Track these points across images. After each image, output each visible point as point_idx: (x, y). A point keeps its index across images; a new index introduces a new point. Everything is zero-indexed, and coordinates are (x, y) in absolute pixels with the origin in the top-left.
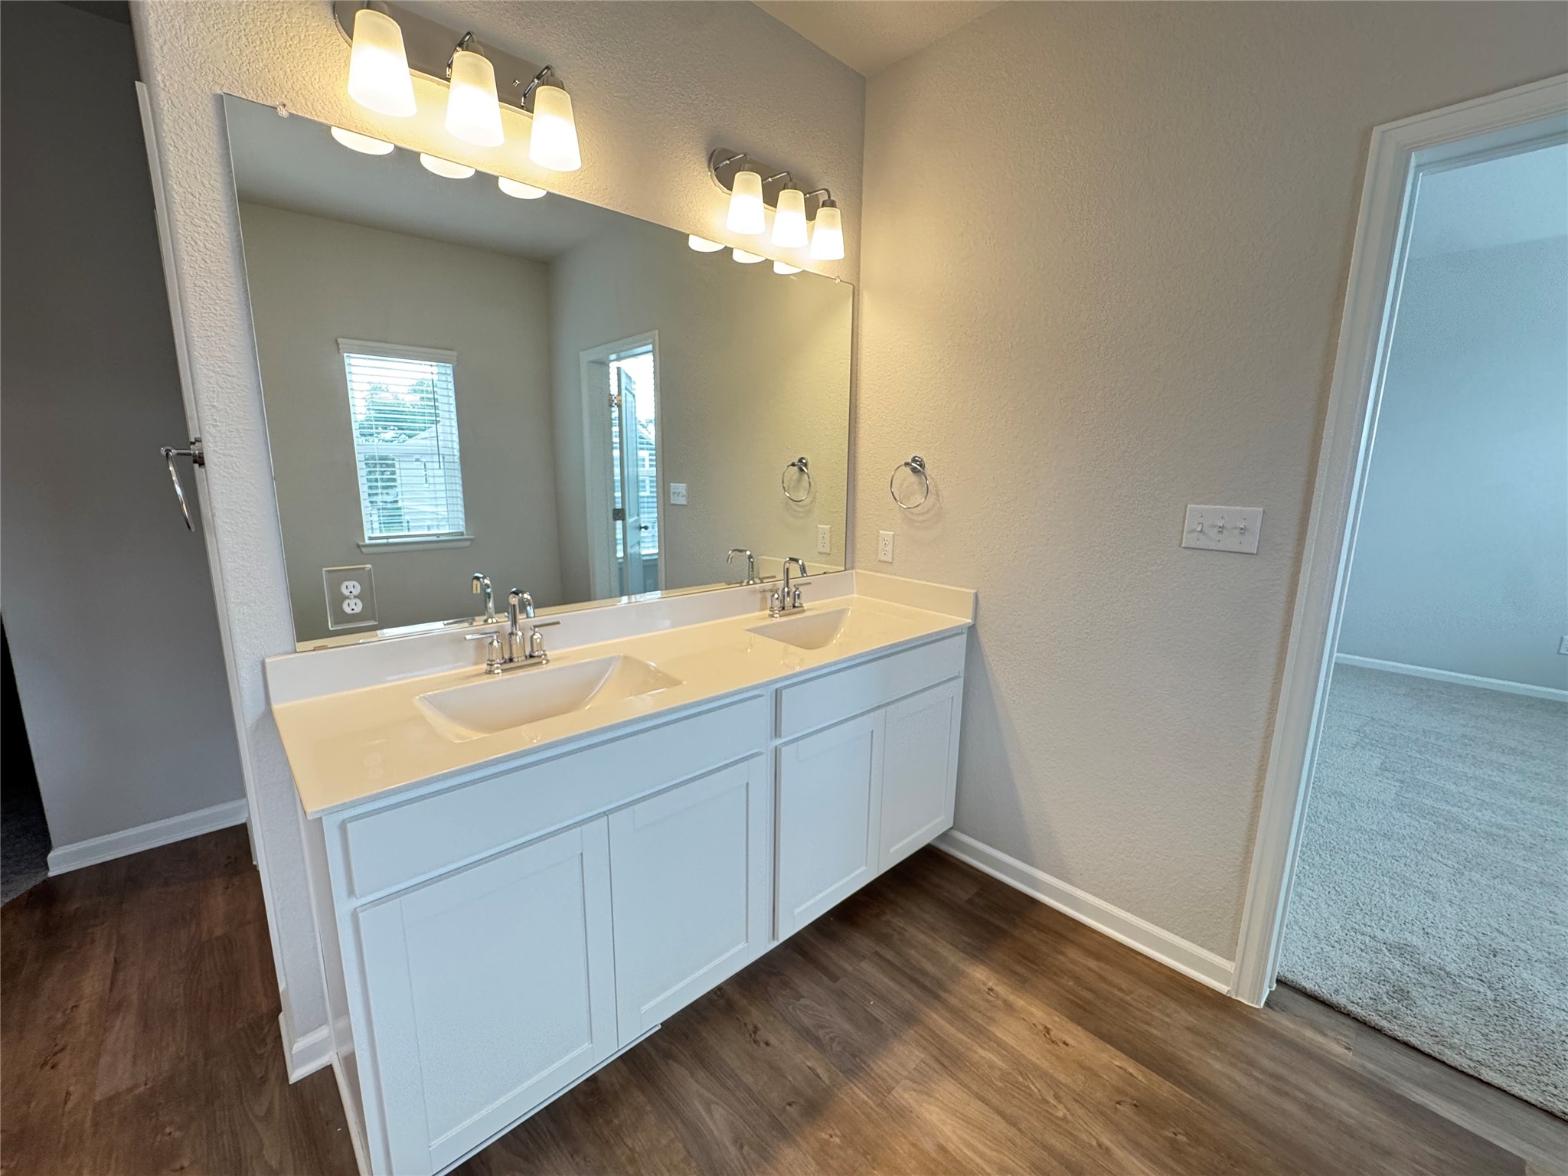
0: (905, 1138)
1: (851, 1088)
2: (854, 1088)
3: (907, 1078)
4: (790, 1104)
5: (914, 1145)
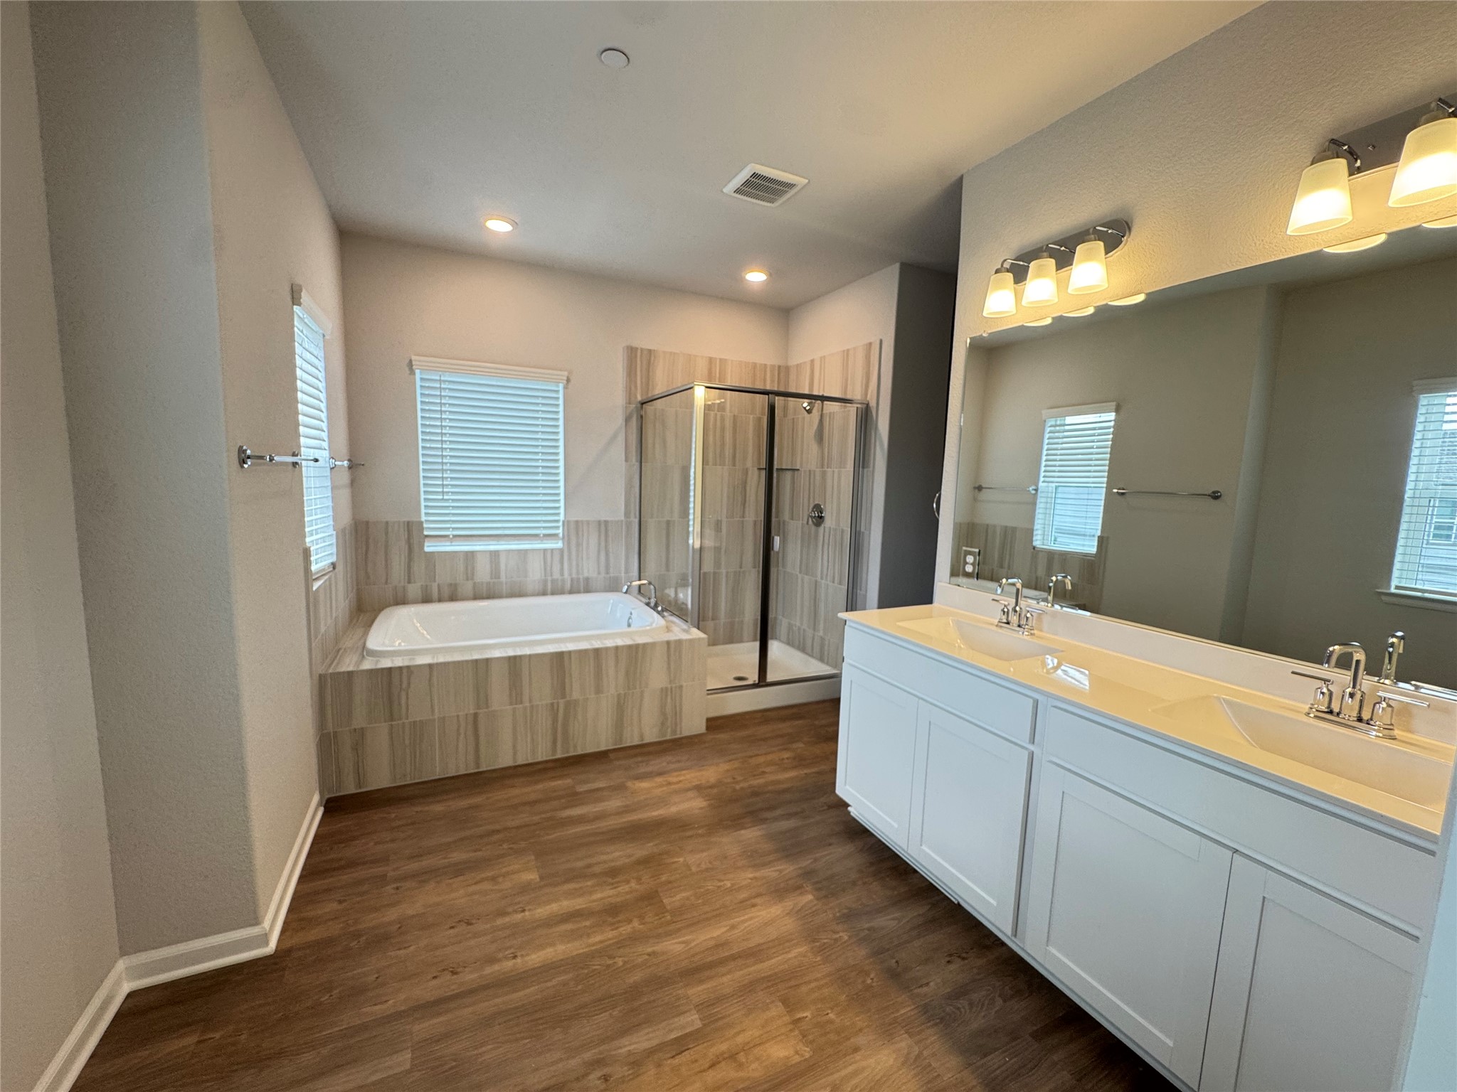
0: (867, 1026)
1: (909, 1006)
2: (909, 1009)
3: (920, 1053)
4: (897, 962)
5: (861, 1030)
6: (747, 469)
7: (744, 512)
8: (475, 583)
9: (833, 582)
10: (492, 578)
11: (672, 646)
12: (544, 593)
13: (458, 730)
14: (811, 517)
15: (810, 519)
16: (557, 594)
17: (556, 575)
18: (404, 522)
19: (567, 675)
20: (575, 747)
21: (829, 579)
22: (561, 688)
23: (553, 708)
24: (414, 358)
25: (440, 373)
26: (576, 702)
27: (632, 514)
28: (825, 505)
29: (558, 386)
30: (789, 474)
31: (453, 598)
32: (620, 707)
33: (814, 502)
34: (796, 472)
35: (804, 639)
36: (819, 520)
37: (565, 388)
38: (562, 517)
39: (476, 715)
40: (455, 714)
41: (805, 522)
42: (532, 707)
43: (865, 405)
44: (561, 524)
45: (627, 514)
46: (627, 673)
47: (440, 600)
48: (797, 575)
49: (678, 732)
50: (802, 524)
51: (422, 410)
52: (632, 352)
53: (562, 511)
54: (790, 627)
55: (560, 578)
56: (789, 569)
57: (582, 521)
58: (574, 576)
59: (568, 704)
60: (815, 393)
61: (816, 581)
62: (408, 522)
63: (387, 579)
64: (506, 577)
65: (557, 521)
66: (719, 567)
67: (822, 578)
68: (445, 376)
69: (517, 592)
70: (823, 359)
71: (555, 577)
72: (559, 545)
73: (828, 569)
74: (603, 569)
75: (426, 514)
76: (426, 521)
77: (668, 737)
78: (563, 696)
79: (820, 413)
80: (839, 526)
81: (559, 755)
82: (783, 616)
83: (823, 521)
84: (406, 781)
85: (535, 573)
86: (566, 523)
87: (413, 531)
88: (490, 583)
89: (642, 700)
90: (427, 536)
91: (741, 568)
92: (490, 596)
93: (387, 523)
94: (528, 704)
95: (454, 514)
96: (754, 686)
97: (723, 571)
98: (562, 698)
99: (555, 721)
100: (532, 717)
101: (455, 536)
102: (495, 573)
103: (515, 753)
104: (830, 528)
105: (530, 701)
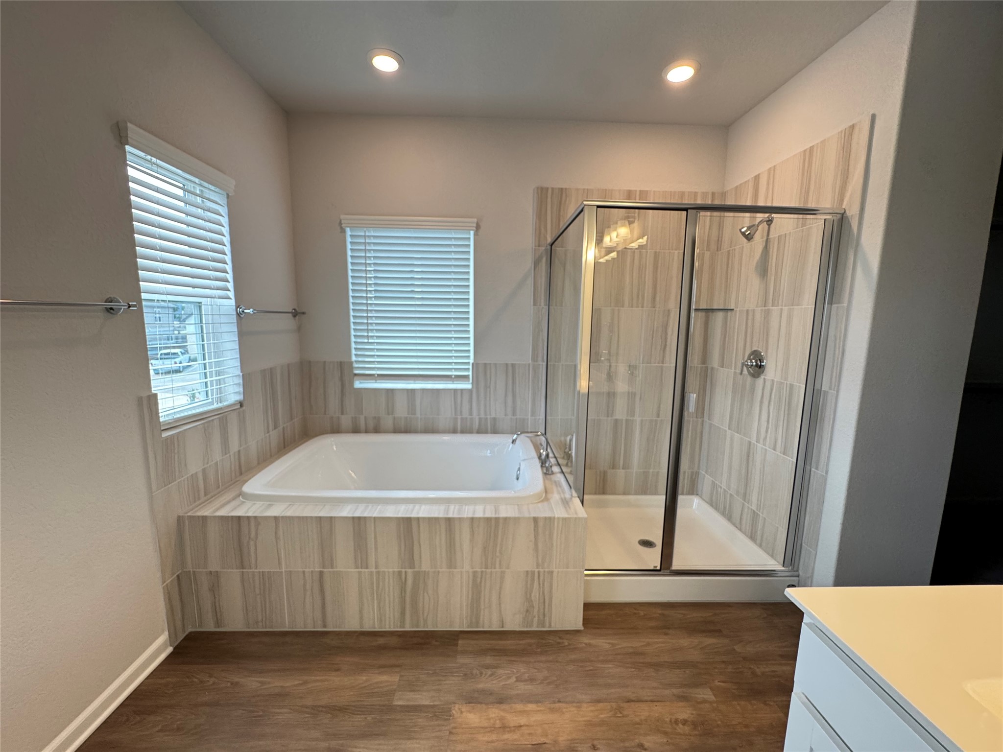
6: (669, 311)
7: (664, 357)
8: (394, 418)
9: (774, 449)
10: (408, 414)
11: (541, 524)
12: (454, 431)
13: (305, 585)
14: (745, 365)
15: (745, 369)
16: (466, 433)
17: (466, 414)
18: (337, 362)
19: (416, 543)
20: (425, 621)
21: (767, 443)
22: (409, 557)
23: (400, 576)
24: (342, 217)
25: (365, 229)
26: (426, 573)
27: (540, 359)
28: (766, 352)
29: (470, 233)
30: (720, 315)
31: (377, 430)
32: (476, 586)
33: (752, 347)
34: (729, 313)
35: (730, 505)
36: (758, 368)
37: (476, 235)
38: (471, 361)
39: (321, 573)
40: (301, 570)
41: (738, 371)
42: (378, 573)
43: (839, 216)
44: (470, 367)
45: (535, 358)
46: (485, 548)
47: (367, 432)
48: (726, 431)
49: (547, 624)
50: (735, 373)
51: (352, 263)
52: (542, 193)
53: (472, 354)
54: (714, 485)
55: (469, 417)
56: (716, 421)
57: (490, 364)
58: (482, 416)
59: (417, 575)
60: (761, 203)
61: (750, 443)
62: (341, 362)
63: (325, 411)
64: (421, 415)
65: (468, 363)
66: (633, 415)
67: (758, 441)
68: (369, 231)
69: (430, 429)
70: (772, 171)
71: (464, 416)
72: (469, 386)
73: (767, 432)
74: (509, 410)
75: (356, 355)
76: (356, 361)
77: (534, 628)
78: (412, 566)
79: (765, 239)
80: (786, 379)
81: (408, 628)
82: (706, 472)
83: (763, 372)
84: (258, 628)
85: (446, 413)
86: (475, 365)
87: (345, 370)
88: (407, 417)
89: (501, 583)
90: (356, 375)
91: (658, 416)
92: (407, 431)
93: (325, 362)
94: (374, 570)
95: (378, 356)
96: (653, 572)
97: (637, 418)
98: (411, 568)
99: (403, 590)
100: (378, 584)
101: (379, 375)
102: (412, 409)
103: (361, 618)
104: (773, 381)
105: (376, 567)
